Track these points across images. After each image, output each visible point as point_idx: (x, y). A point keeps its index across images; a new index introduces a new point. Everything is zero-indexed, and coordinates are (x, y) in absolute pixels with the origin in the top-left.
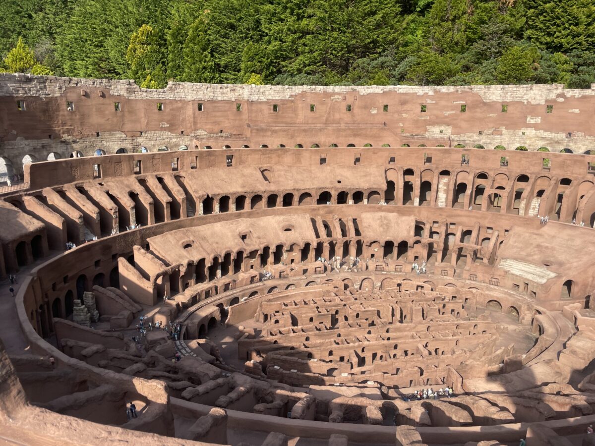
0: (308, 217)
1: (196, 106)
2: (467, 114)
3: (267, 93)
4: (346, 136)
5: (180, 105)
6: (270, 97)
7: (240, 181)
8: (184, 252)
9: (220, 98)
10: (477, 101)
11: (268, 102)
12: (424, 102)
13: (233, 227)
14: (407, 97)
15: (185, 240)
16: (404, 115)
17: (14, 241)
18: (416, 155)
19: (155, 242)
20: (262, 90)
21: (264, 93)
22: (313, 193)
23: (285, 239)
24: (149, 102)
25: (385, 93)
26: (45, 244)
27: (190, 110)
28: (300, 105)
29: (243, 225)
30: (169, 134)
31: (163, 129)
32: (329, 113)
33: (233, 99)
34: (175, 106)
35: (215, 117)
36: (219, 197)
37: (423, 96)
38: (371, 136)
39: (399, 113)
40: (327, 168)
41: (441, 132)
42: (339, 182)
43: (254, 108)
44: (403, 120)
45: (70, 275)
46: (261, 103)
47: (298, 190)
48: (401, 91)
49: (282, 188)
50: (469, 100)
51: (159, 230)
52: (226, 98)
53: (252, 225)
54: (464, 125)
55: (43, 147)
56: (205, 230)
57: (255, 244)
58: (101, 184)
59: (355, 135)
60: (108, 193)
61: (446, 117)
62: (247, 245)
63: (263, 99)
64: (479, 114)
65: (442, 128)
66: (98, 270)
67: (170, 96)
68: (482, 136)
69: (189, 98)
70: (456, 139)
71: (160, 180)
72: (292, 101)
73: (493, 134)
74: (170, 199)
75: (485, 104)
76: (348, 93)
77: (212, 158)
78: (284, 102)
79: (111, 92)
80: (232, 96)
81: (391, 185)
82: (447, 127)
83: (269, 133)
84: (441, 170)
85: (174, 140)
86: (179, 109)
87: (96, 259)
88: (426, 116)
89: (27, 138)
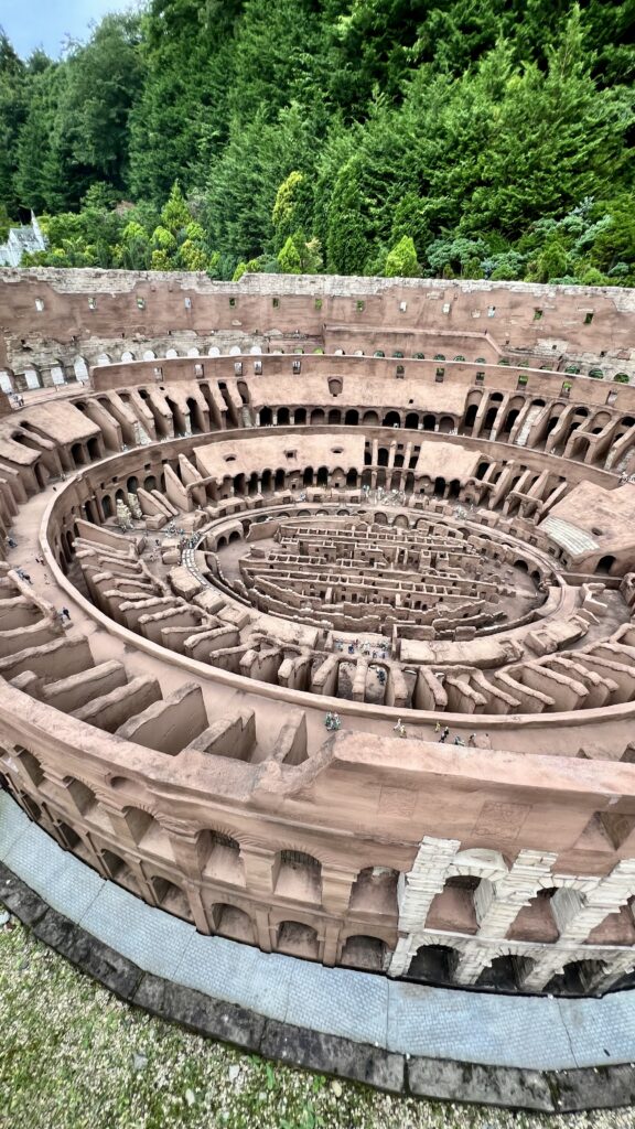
0: (363, 439)
1: (271, 301)
2: (592, 327)
3: (351, 286)
4: (435, 345)
5: (253, 300)
6: (354, 292)
7: (304, 391)
8: (224, 465)
9: (297, 293)
10: (608, 309)
11: (351, 298)
12: (541, 306)
13: (281, 443)
14: (520, 298)
15: (229, 453)
16: (513, 322)
17: (68, 444)
18: (508, 377)
19: (201, 452)
20: (346, 282)
21: (348, 286)
22: (379, 412)
23: (331, 462)
24: (220, 297)
25: (493, 291)
26: (101, 446)
27: (265, 305)
28: (389, 304)
29: (292, 441)
30: (241, 333)
31: (234, 327)
32: (422, 314)
33: (312, 294)
34: (248, 301)
35: (292, 314)
36: (277, 409)
37: (540, 297)
38: (465, 348)
39: (508, 318)
40: (404, 384)
41: (554, 347)
42: (411, 401)
43: (336, 304)
44: (508, 329)
45: (119, 476)
46: (343, 298)
47: (363, 407)
48: (514, 289)
49: (345, 404)
50: (598, 307)
51: (209, 439)
52: (304, 293)
53: (302, 443)
54: (584, 341)
55: (117, 346)
56: (252, 444)
57: (298, 465)
58: (162, 389)
59: (446, 345)
60: (167, 399)
61: (565, 329)
62: (290, 463)
63: (347, 293)
64: (606, 327)
65: (557, 343)
66: (149, 473)
67: (244, 289)
68: (605, 359)
69: (264, 292)
70: (571, 358)
71: (222, 386)
72: (380, 298)
73: (617, 357)
74: (226, 408)
75: (618, 314)
76: (447, 288)
77: (278, 364)
78: (370, 298)
79: (182, 287)
80: (311, 290)
81: (471, 410)
82: (563, 342)
83: (346, 336)
84: (534, 399)
85: (247, 340)
86: (253, 304)
87: (147, 463)
88: (541, 324)
89: (101, 338)
